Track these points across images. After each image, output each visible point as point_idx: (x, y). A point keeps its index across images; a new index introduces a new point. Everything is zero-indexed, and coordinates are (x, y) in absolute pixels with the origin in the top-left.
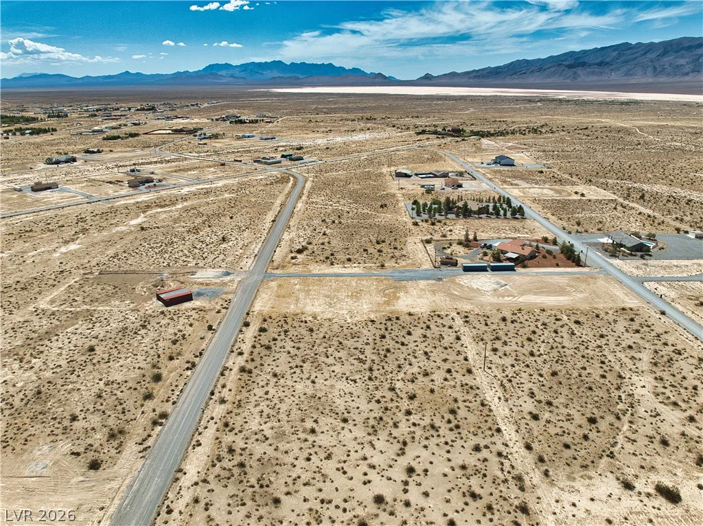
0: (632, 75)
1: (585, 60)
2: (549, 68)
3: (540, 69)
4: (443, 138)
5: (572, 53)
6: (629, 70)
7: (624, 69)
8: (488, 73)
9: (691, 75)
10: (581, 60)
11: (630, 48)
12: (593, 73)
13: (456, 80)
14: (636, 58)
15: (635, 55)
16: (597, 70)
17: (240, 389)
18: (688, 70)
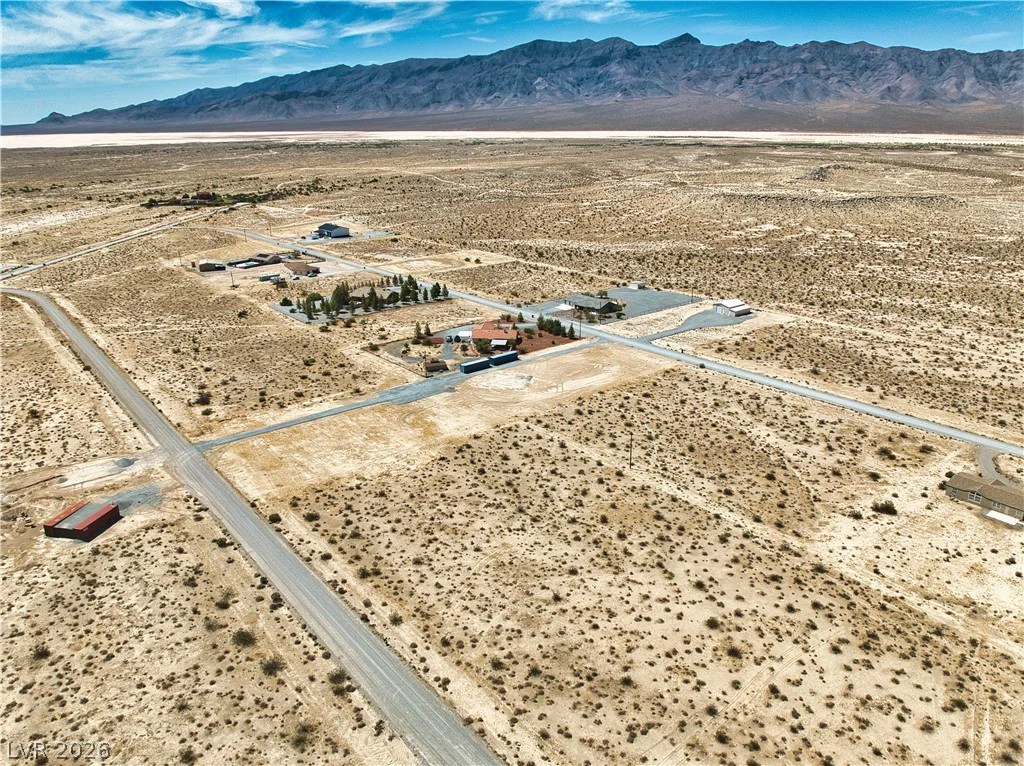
0: (362, 108)
1: (295, 88)
2: (251, 100)
3: (238, 103)
4: (196, 209)
5: (273, 80)
6: (358, 102)
7: (350, 100)
8: (158, 109)
9: (432, 106)
10: (290, 89)
11: (350, 73)
12: (312, 106)
13: (108, 122)
14: (360, 86)
15: (358, 83)
16: (315, 102)
17: (398, 597)
18: (427, 101)
